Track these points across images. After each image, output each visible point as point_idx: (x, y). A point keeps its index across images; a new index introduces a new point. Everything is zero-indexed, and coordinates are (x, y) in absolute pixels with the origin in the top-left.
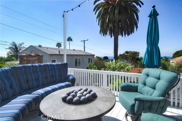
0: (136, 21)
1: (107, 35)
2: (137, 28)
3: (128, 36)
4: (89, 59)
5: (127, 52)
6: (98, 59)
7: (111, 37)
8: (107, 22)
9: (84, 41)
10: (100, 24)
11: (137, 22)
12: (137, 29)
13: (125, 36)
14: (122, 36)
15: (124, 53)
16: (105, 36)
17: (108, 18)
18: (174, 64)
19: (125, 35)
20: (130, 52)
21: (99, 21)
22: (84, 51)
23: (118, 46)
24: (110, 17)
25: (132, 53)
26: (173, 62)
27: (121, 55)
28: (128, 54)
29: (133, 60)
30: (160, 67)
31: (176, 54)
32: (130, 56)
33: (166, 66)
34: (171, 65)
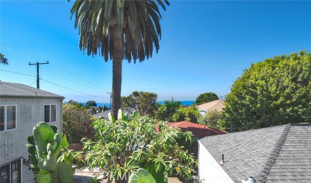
0: (156, 35)
1: (96, 54)
2: (157, 48)
3: (141, 61)
4: (47, 107)
5: (136, 94)
6: (74, 106)
7: (106, 60)
8: (98, 21)
9: (38, 64)
10: (78, 24)
11: (159, 37)
12: (158, 51)
13: (135, 62)
14: (129, 61)
15: (131, 96)
16: (93, 57)
17: (99, 14)
18: (203, 113)
19: (135, 59)
20: (141, 93)
21: (77, 18)
22: (36, 87)
23: (121, 80)
24: (105, 13)
25: (145, 96)
26: (202, 111)
27: (126, 99)
28: (138, 98)
29: (147, 107)
30: (188, 119)
31: (200, 98)
32: (142, 101)
33: (195, 117)
34: (201, 115)
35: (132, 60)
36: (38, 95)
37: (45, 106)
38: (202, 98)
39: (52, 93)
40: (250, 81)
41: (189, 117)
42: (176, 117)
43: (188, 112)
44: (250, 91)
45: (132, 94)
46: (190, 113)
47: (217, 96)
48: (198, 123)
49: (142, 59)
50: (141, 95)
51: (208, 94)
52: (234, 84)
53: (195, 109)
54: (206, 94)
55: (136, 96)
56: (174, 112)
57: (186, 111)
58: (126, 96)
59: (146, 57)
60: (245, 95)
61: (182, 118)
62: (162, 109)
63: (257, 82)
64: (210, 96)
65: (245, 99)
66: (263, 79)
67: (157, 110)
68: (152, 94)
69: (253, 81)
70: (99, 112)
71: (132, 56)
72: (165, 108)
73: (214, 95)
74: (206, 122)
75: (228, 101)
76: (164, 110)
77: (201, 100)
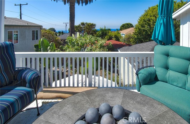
3: (86, 5)
5: (83, 24)
9: (21, 5)
13: (82, 5)
14: (79, 4)
15: (80, 25)
18: (123, 35)
19: (82, 3)
20: (86, 23)
23: (74, 16)
25: (88, 25)
26: (123, 34)
27: (77, 27)
28: (84, 26)
29: (90, 32)
30: (114, 39)
31: (122, 26)
32: (87, 28)
33: (118, 38)
34: (122, 37)
35: (81, 4)
36: (29, 25)
37: (33, 31)
38: (124, 27)
39: (35, 24)
40: (147, 17)
41: (115, 38)
42: (107, 38)
43: (114, 35)
44: (148, 23)
45: (80, 24)
46: (115, 36)
47: (133, 25)
48: (120, 41)
49: (86, 3)
50: (86, 25)
51: (127, 24)
52: (139, 18)
53: (118, 33)
54: (126, 24)
55: (83, 25)
56: (106, 34)
57: (113, 34)
58: (77, 25)
59: (89, 3)
60: (145, 25)
61: (110, 38)
62: (99, 33)
63: (151, 18)
64: (128, 25)
65: (145, 27)
66: (154, 16)
67: (96, 34)
68: (93, 24)
69: (149, 17)
70: (59, 35)
71: (80, 1)
72: (101, 32)
73: (131, 24)
74: (125, 41)
75: (136, 28)
76: (100, 34)
77: (122, 28)
